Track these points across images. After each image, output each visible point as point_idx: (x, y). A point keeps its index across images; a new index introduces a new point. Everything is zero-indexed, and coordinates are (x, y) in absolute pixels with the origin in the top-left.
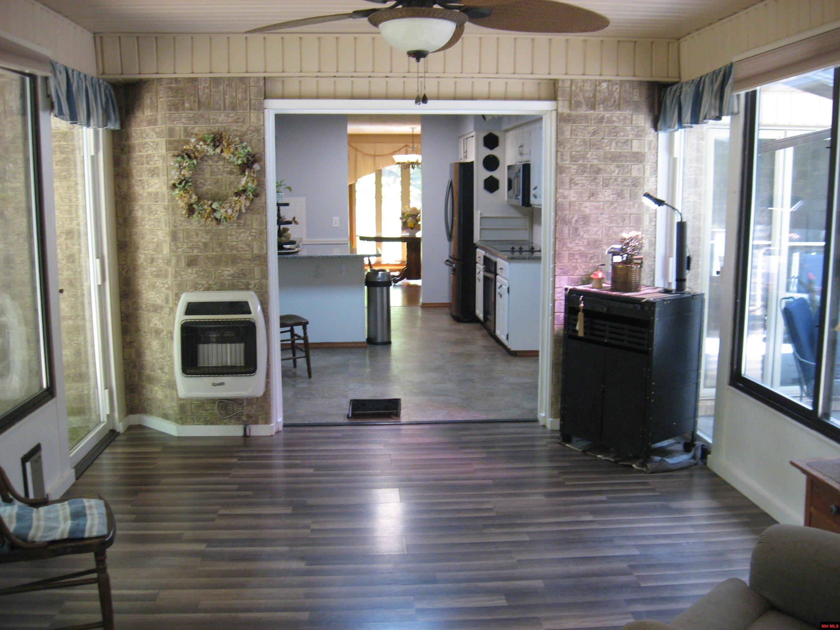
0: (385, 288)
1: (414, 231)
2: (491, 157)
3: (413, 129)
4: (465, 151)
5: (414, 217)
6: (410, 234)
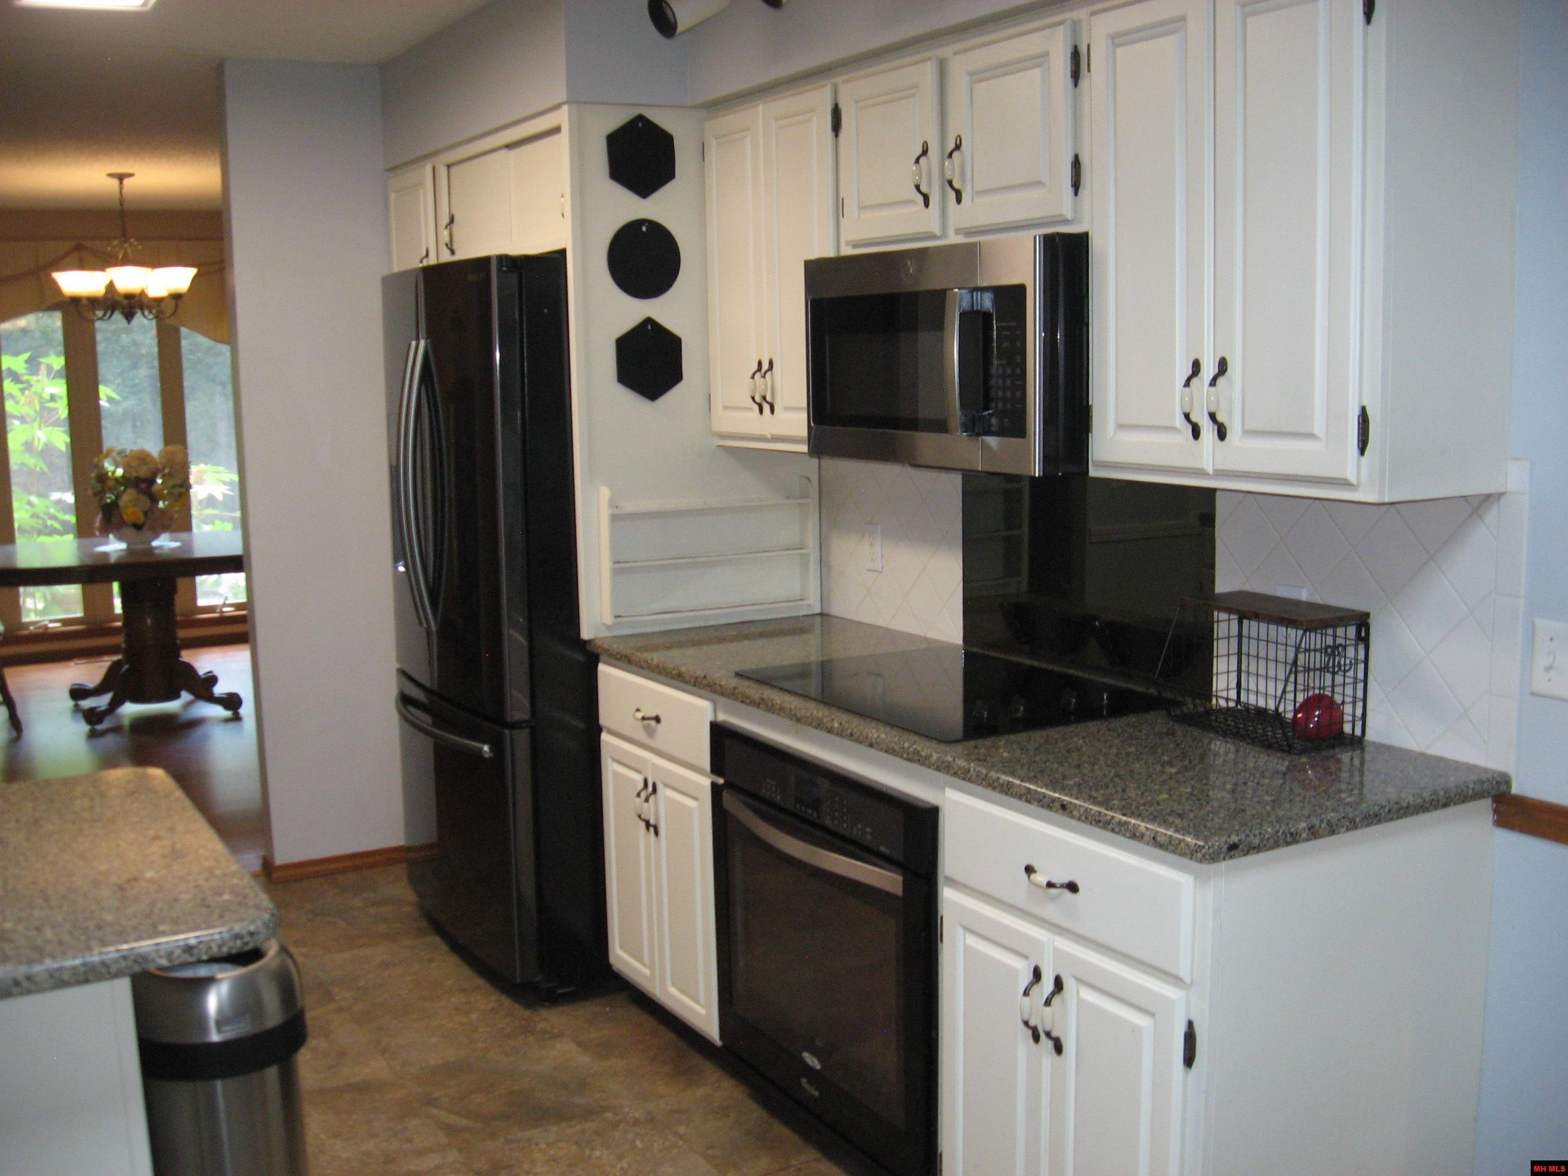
1: (147, 533)
2: (644, 229)
3: (121, 177)
4: (445, 219)
5: (143, 486)
6: (133, 547)
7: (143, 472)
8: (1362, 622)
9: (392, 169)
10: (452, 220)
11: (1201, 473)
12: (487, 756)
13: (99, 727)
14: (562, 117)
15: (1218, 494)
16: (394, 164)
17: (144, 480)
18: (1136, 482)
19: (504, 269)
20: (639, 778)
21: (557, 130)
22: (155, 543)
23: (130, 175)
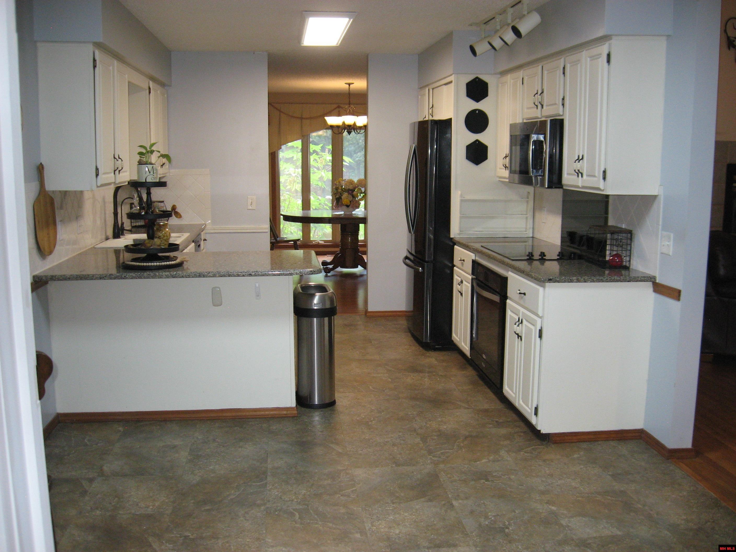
0: (326, 319)
1: (350, 209)
2: (477, 112)
3: (349, 84)
4: (431, 106)
5: (350, 192)
6: (345, 213)
7: (351, 187)
8: (630, 232)
9: (421, 88)
10: (432, 107)
11: (578, 187)
12: (420, 271)
13: (329, 274)
14: (452, 78)
15: (610, 196)
16: (421, 86)
17: (351, 190)
18: (600, 194)
19: (433, 124)
20: (460, 279)
21: (451, 82)
22: (353, 213)
23: (353, 83)
